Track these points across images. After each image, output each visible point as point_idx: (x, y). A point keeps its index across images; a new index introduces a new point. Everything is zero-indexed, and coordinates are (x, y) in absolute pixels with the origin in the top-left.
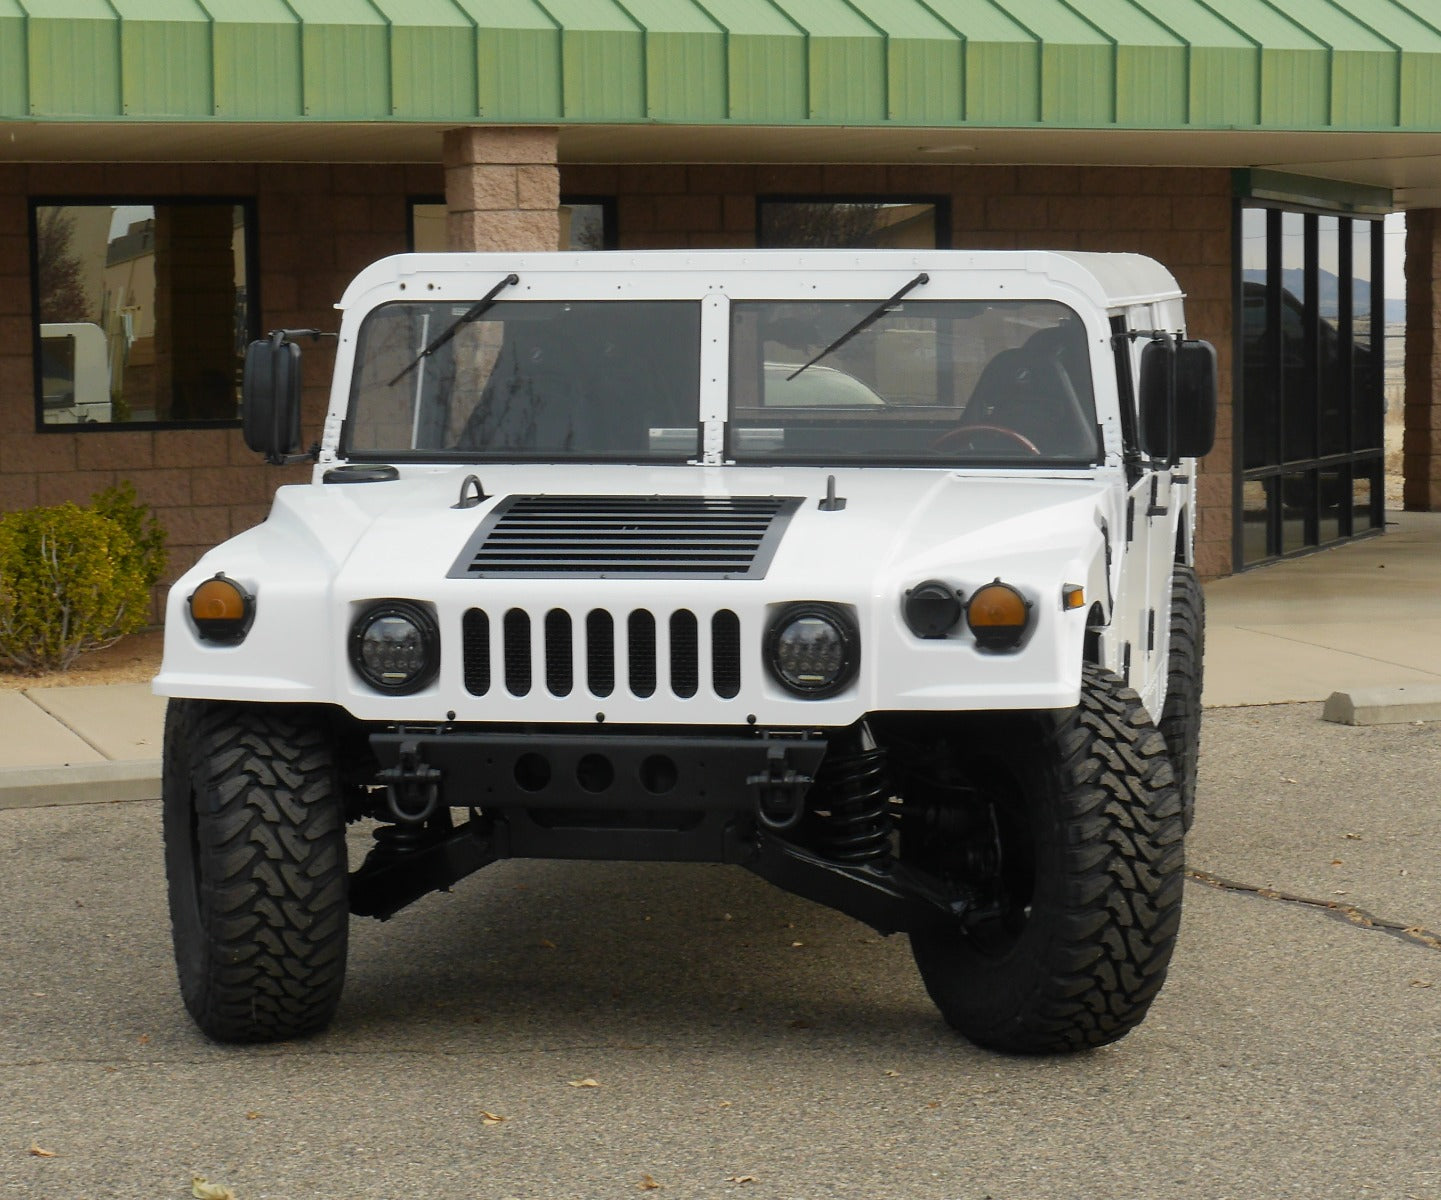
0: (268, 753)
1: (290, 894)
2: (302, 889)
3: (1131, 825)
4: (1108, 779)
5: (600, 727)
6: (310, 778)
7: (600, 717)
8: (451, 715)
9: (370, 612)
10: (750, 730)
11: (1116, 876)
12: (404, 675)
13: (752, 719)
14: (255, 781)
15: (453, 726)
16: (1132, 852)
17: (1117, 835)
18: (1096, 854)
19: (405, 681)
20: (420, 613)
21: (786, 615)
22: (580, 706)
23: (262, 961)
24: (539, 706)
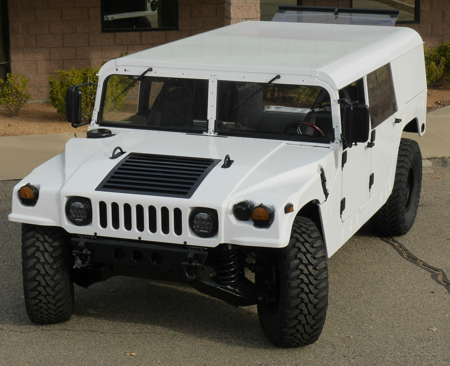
0: (43, 240)
1: (48, 285)
2: (52, 284)
3: (308, 282)
4: (302, 267)
5: (140, 241)
6: (55, 248)
7: (140, 238)
8: (96, 234)
9: (72, 200)
10: (185, 246)
11: (302, 299)
12: (82, 220)
13: (185, 243)
14: (38, 249)
15: (96, 237)
16: (308, 291)
17: (303, 286)
18: (296, 291)
19: (82, 222)
20: (87, 201)
21: (196, 211)
22: (134, 234)
23: (40, 305)
24: (122, 233)
